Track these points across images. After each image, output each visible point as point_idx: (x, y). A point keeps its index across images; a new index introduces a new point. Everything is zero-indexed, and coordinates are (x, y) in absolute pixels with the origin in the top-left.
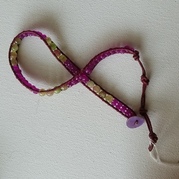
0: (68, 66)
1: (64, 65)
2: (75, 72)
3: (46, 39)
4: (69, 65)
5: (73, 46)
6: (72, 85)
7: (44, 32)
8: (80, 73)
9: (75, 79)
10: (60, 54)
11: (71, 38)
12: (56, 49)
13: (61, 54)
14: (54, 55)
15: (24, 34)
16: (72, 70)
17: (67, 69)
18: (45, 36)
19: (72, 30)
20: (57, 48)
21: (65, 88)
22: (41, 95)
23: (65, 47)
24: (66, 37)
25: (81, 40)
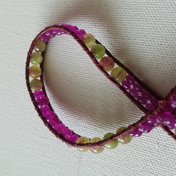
0: (131, 90)
1: (122, 88)
2: (145, 103)
3: (84, 39)
4: (132, 87)
5: (140, 46)
6: (140, 134)
7: (81, 24)
8: (156, 109)
9: (147, 122)
10: (113, 66)
11: (135, 29)
12: (106, 55)
13: (116, 66)
14: (101, 68)
15: (46, 33)
16: (139, 98)
17: (129, 95)
18: (83, 32)
19: (135, 13)
20: (107, 52)
21: (126, 139)
22: (80, 151)
23: (123, 50)
24: (124, 30)
25: (157, 31)
